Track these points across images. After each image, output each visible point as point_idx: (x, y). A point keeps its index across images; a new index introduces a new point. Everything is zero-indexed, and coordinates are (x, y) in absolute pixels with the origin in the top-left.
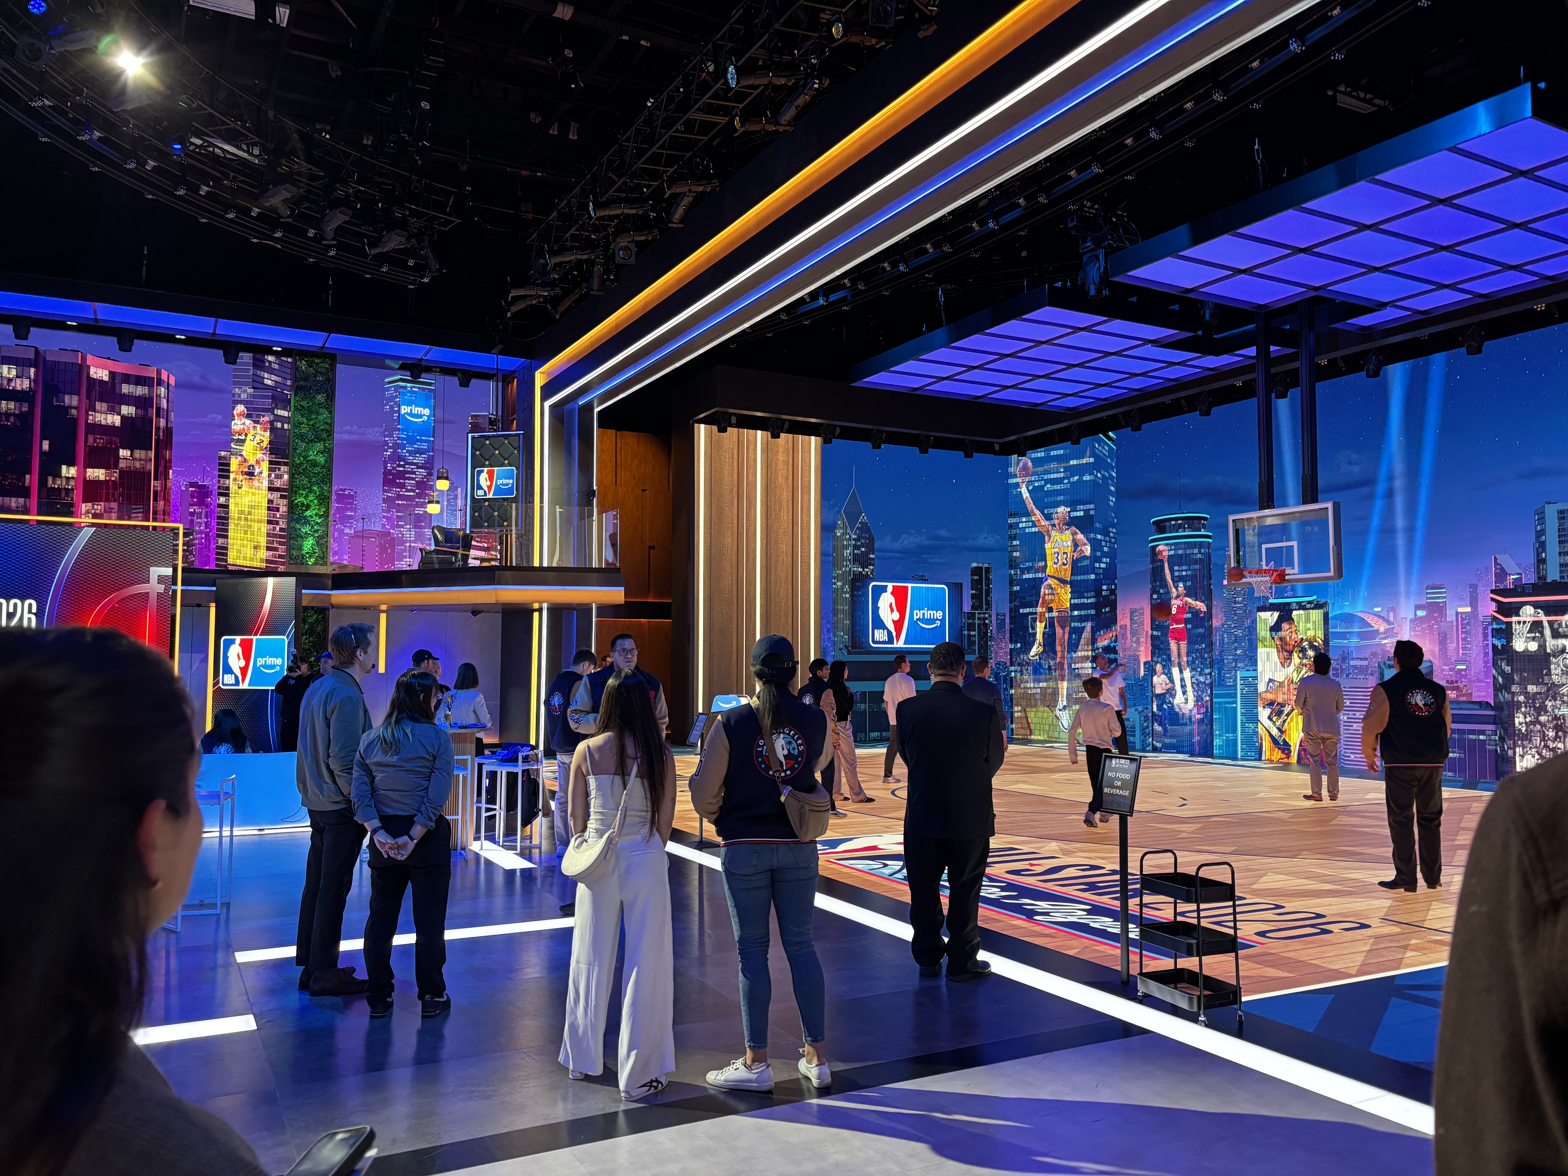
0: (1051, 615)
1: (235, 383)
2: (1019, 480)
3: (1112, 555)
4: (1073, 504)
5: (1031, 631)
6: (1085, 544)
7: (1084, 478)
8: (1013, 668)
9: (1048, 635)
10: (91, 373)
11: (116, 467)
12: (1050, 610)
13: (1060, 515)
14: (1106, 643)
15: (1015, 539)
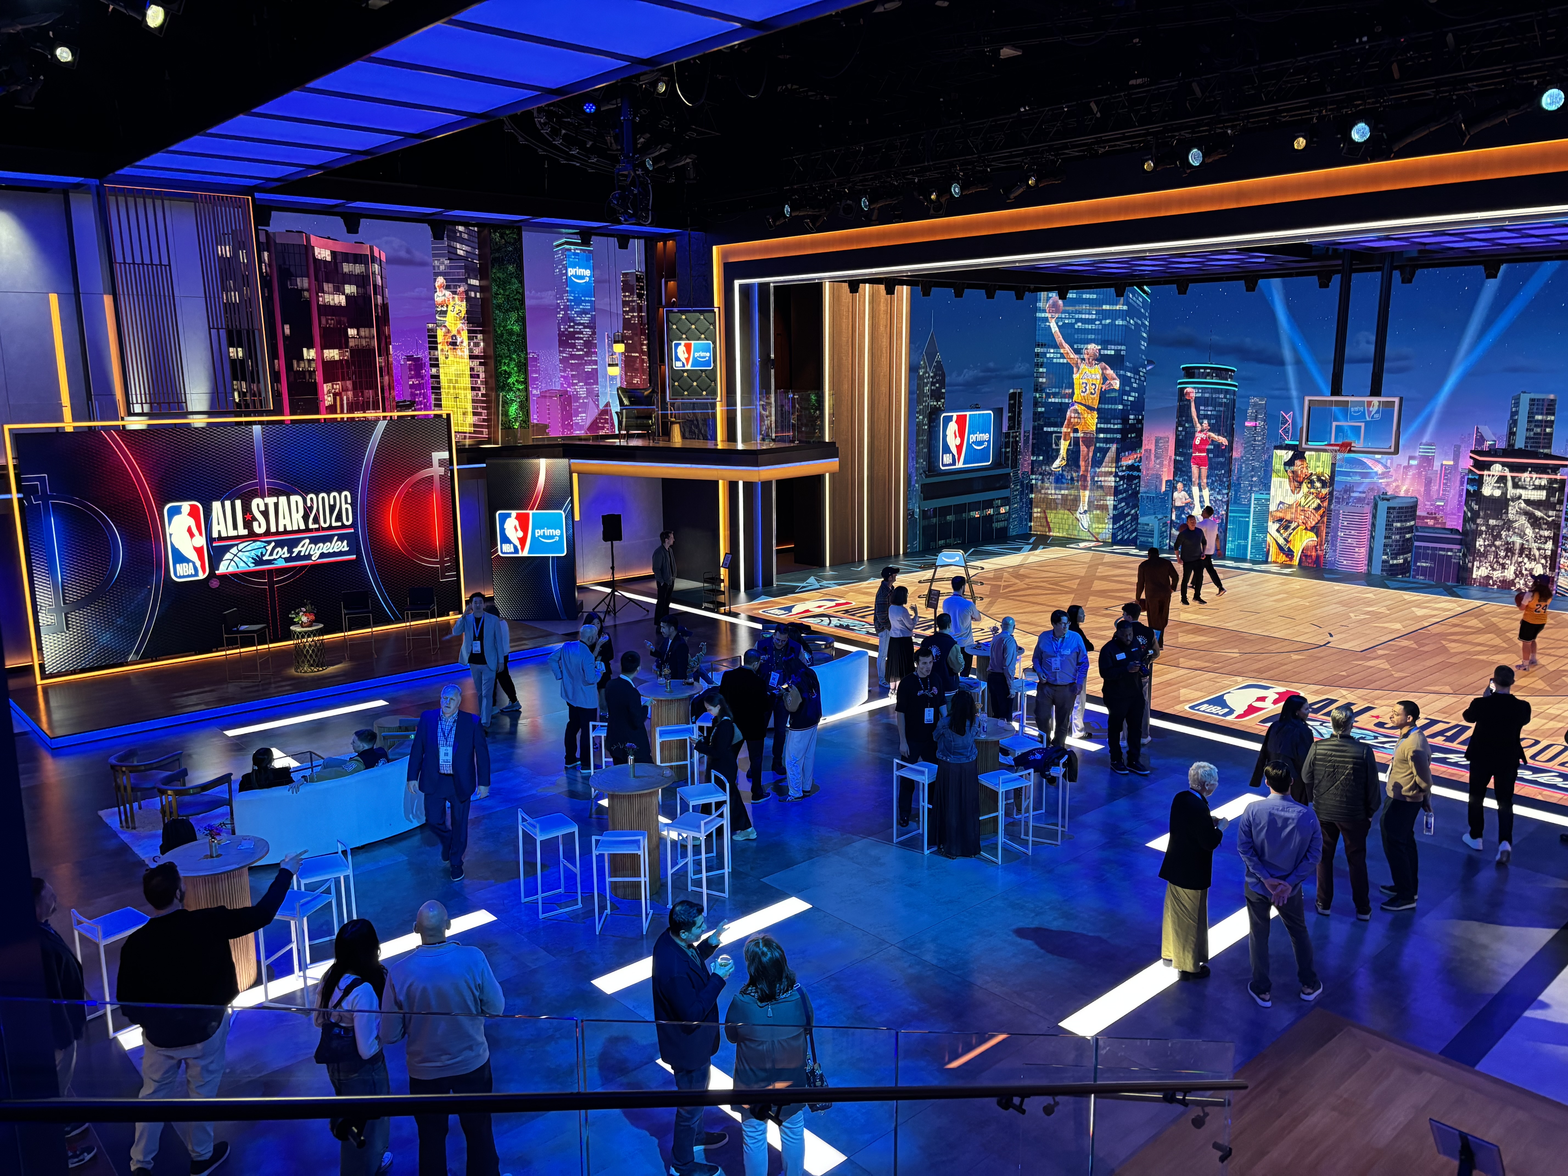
0: (1075, 435)
1: (435, 255)
2: (1047, 315)
3: (1141, 390)
4: (1105, 344)
5: (1054, 446)
6: (1114, 379)
7: (1117, 323)
8: (1034, 477)
9: (1072, 452)
10: (316, 254)
11: (347, 346)
12: (1076, 431)
13: (1090, 352)
14: (1130, 462)
15: (1041, 366)
